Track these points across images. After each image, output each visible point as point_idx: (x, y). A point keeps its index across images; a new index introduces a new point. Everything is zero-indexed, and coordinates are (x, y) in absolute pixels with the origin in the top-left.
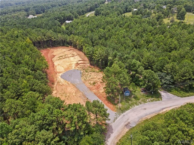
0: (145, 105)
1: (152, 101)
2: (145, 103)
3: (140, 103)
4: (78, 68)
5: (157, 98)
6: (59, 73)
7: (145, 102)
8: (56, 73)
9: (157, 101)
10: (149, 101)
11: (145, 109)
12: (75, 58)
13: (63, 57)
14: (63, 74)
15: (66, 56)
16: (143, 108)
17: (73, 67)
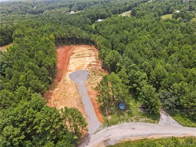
0: (135, 124)
1: (146, 121)
2: (137, 122)
3: (132, 121)
4: (88, 69)
5: (154, 119)
6: (69, 71)
7: (137, 120)
8: (67, 71)
9: (152, 124)
10: (142, 121)
11: (133, 129)
12: (90, 59)
13: (81, 56)
14: (73, 73)
15: (84, 55)
16: (132, 127)
17: (84, 68)
